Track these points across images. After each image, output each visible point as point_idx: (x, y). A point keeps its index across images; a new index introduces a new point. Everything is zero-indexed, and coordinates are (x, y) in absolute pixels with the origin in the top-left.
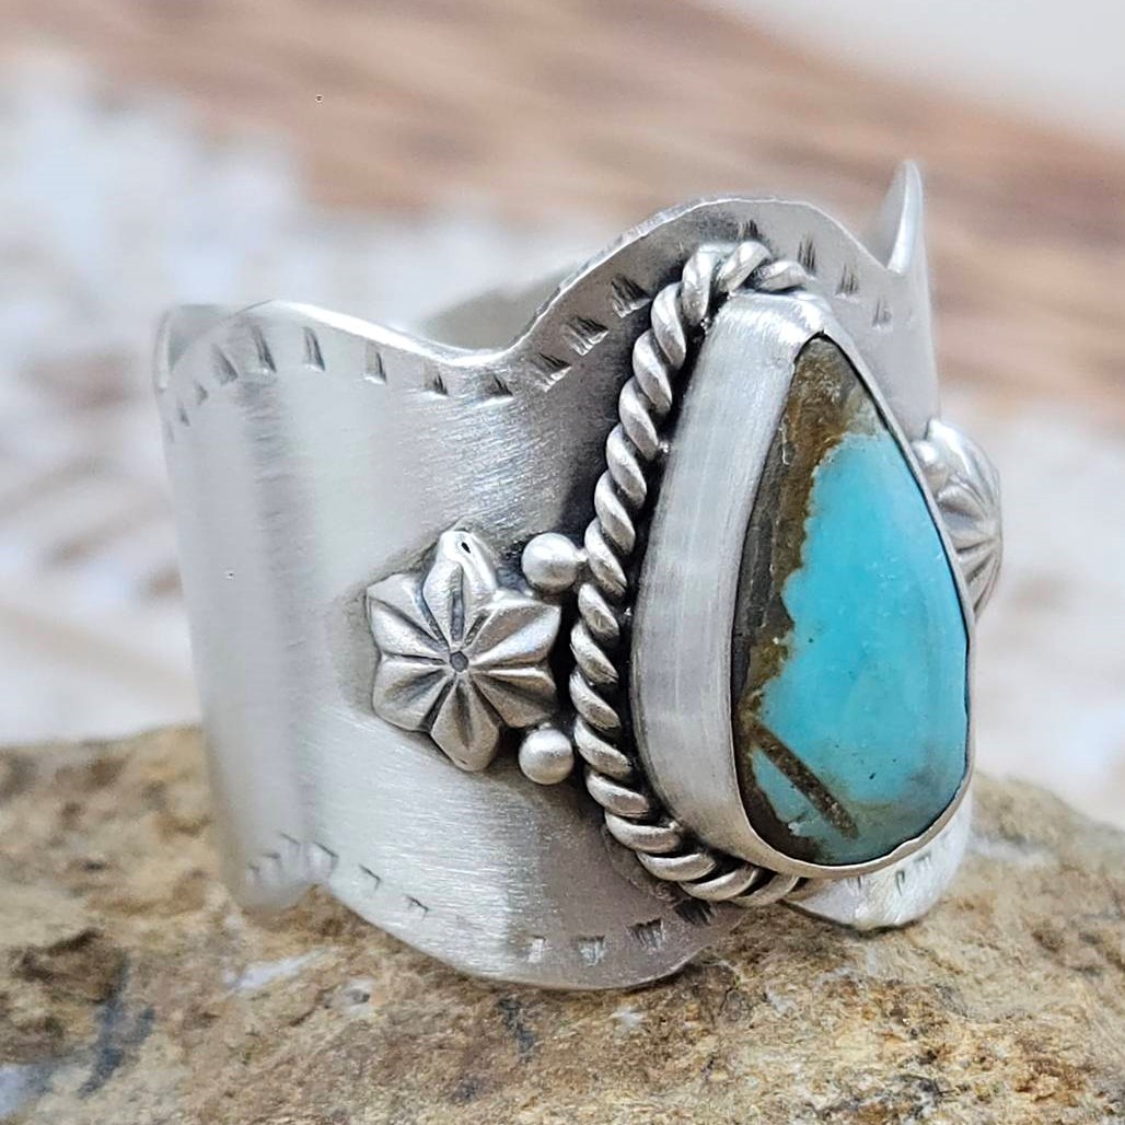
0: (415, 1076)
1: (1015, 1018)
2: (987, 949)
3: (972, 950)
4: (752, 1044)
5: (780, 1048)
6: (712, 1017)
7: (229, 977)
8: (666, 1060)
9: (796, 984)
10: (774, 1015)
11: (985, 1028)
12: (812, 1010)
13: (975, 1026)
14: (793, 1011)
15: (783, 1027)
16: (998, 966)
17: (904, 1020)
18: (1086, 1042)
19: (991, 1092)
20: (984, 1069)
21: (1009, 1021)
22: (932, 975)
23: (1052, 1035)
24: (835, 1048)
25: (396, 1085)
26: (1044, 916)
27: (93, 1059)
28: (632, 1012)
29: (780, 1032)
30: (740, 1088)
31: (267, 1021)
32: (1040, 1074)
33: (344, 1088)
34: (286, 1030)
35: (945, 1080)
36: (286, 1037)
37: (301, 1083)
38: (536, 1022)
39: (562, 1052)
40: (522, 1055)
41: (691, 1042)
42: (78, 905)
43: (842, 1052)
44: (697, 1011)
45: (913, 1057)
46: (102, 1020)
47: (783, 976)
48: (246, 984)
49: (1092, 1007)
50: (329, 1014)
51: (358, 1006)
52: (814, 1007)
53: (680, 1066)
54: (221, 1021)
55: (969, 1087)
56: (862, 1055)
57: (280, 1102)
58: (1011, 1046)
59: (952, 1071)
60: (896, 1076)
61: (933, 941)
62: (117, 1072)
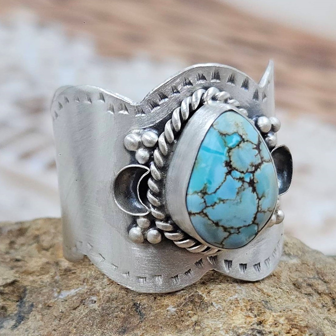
0: (109, 326)
1: (286, 311)
2: (279, 289)
3: (274, 289)
4: (208, 318)
5: (216, 320)
6: (196, 310)
7: (56, 294)
8: (182, 323)
9: (221, 300)
10: (214, 309)
11: (277, 314)
12: (226, 308)
13: (274, 314)
14: (220, 308)
15: (217, 313)
16: (282, 294)
17: (253, 312)
18: (307, 319)
19: (278, 334)
20: (277, 327)
21: (284, 312)
22: (262, 297)
23: (297, 317)
24: (232, 320)
25: (103, 328)
26: (296, 278)
27: (16, 318)
28: (173, 308)
29: (216, 314)
30: (204, 331)
31: (66, 309)
32: (293, 328)
33: (88, 329)
34: (71, 311)
35: (264, 330)
36: (71, 313)
37: (75, 327)
38: (145, 310)
39: (152, 320)
40: (140, 320)
41: (190, 317)
42: (12, 272)
43: (234, 321)
44: (192, 308)
45: (255, 323)
46: (19, 307)
47: (217, 298)
48: (60, 297)
49: (309, 307)
50: (84, 307)
51: (93, 304)
52: (227, 307)
53: (187, 324)
54: (53, 308)
55: (272, 332)
56: (240, 322)
57: (69, 333)
58: (284, 320)
59: (267, 327)
60: (250, 329)
61: (263, 287)
62: (22, 322)
